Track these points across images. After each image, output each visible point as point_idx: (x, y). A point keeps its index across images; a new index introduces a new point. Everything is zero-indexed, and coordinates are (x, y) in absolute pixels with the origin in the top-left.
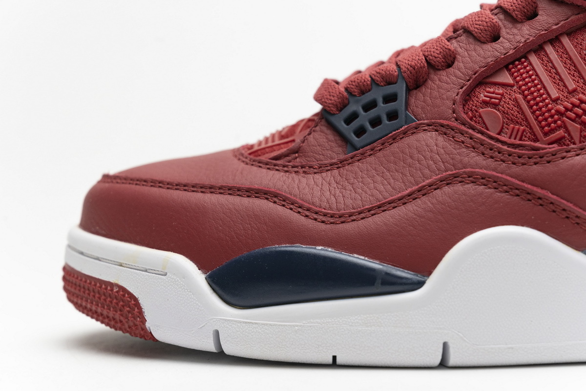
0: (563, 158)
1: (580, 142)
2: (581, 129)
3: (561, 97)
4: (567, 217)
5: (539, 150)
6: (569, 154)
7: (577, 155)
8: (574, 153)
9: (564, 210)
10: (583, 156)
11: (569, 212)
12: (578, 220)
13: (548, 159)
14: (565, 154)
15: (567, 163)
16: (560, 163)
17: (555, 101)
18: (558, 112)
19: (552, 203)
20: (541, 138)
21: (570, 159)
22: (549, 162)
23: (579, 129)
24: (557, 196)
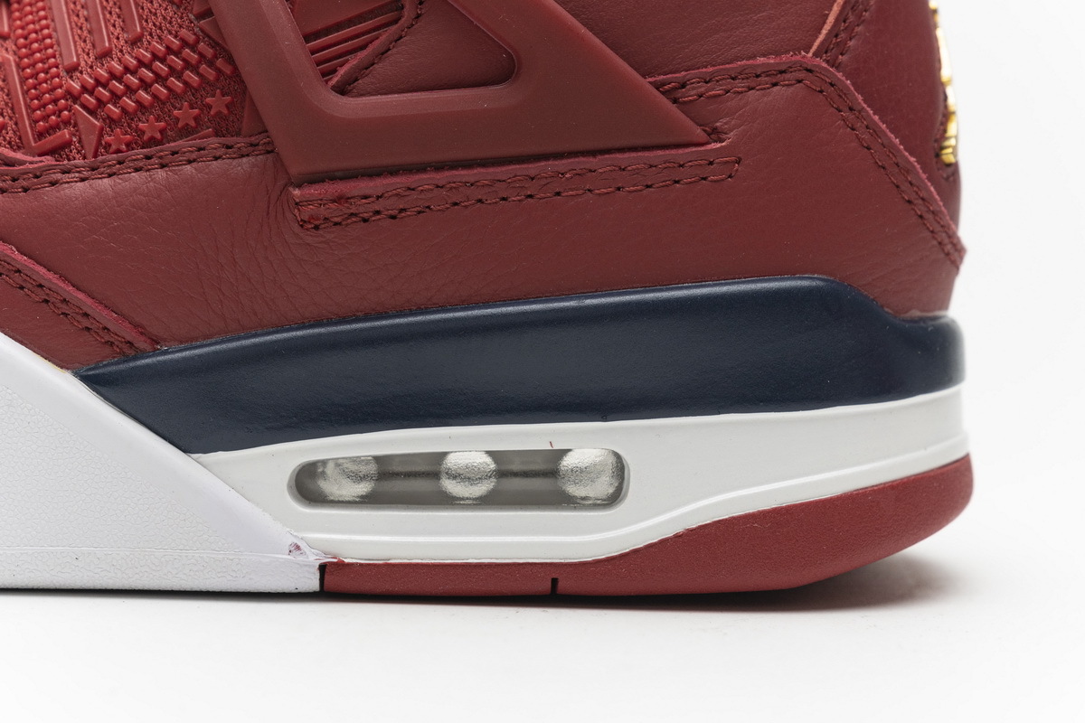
0: (53, 184)
1: (95, 156)
2: (102, 129)
3: (82, 65)
4: (46, 301)
5: (14, 166)
6: (66, 177)
7: (83, 180)
8: (77, 175)
9: (41, 286)
10: (92, 181)
11: (48, 291)
12: (65, 308)
13: (25, 184)
14: (59, 176)
15: (58, 195)
16: (44, 194)
17: (72, 70)
18: (69, 94)
19: (18, 271)
20: (29, 143)
21: (66, 185)
22: (25, 190)
23: (98, 129)
24: (30, 257)
